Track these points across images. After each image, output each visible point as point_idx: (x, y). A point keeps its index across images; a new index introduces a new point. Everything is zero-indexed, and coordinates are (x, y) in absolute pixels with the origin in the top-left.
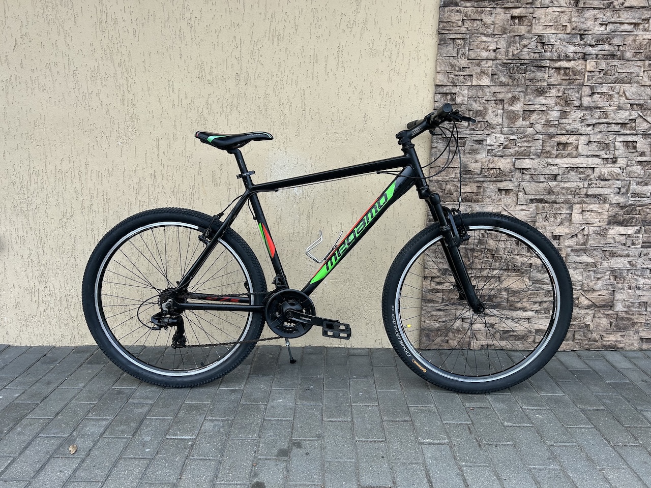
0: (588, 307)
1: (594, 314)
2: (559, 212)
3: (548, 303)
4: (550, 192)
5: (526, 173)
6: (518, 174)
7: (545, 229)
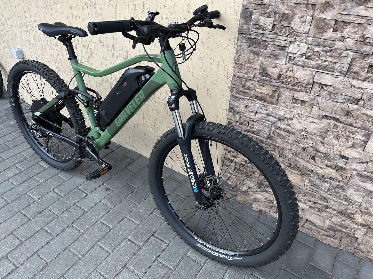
0: (362, 225)
1: (367, 232)
2: (352, 136)
3: (322, 205)
4: (348, 113)
5: (325, 88)
6: (316, 88)
7: (333, 147)
